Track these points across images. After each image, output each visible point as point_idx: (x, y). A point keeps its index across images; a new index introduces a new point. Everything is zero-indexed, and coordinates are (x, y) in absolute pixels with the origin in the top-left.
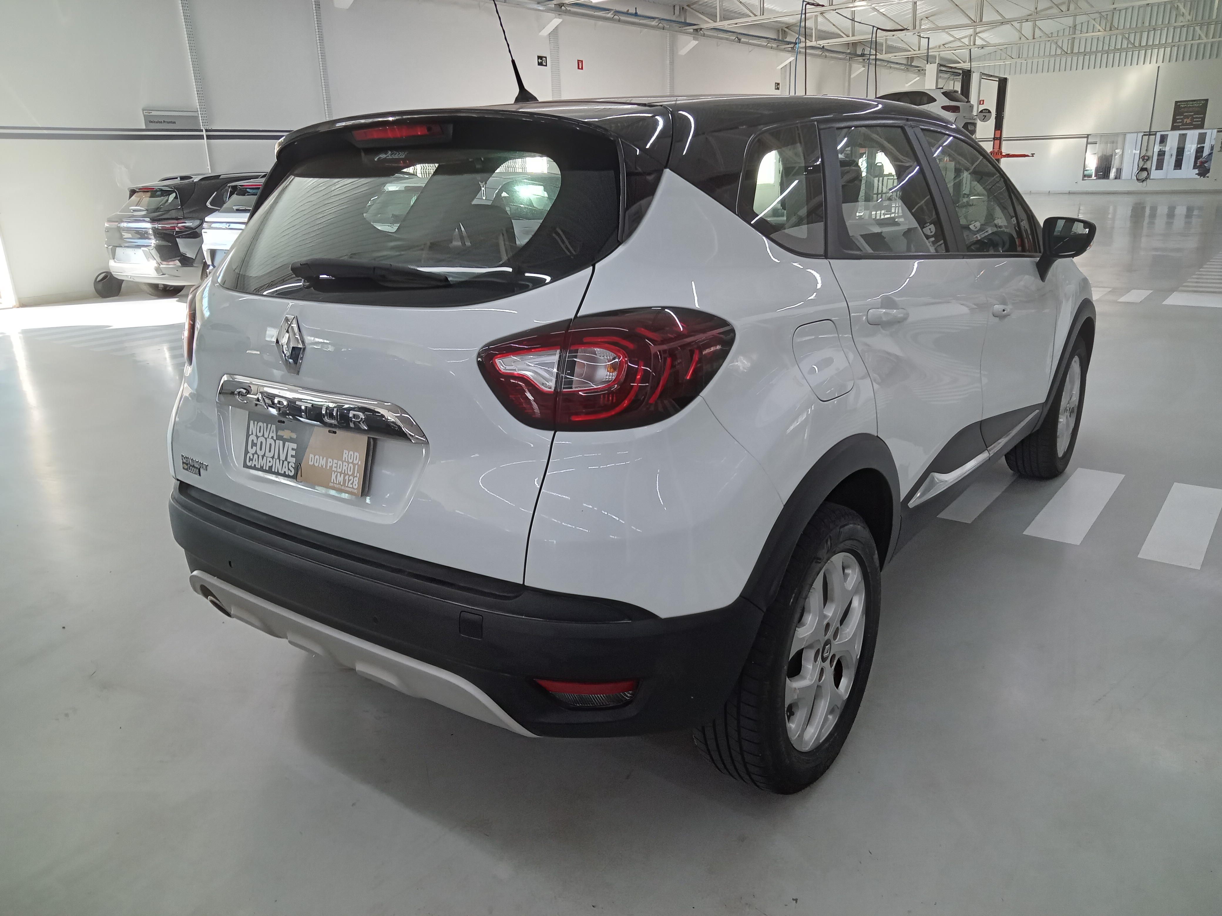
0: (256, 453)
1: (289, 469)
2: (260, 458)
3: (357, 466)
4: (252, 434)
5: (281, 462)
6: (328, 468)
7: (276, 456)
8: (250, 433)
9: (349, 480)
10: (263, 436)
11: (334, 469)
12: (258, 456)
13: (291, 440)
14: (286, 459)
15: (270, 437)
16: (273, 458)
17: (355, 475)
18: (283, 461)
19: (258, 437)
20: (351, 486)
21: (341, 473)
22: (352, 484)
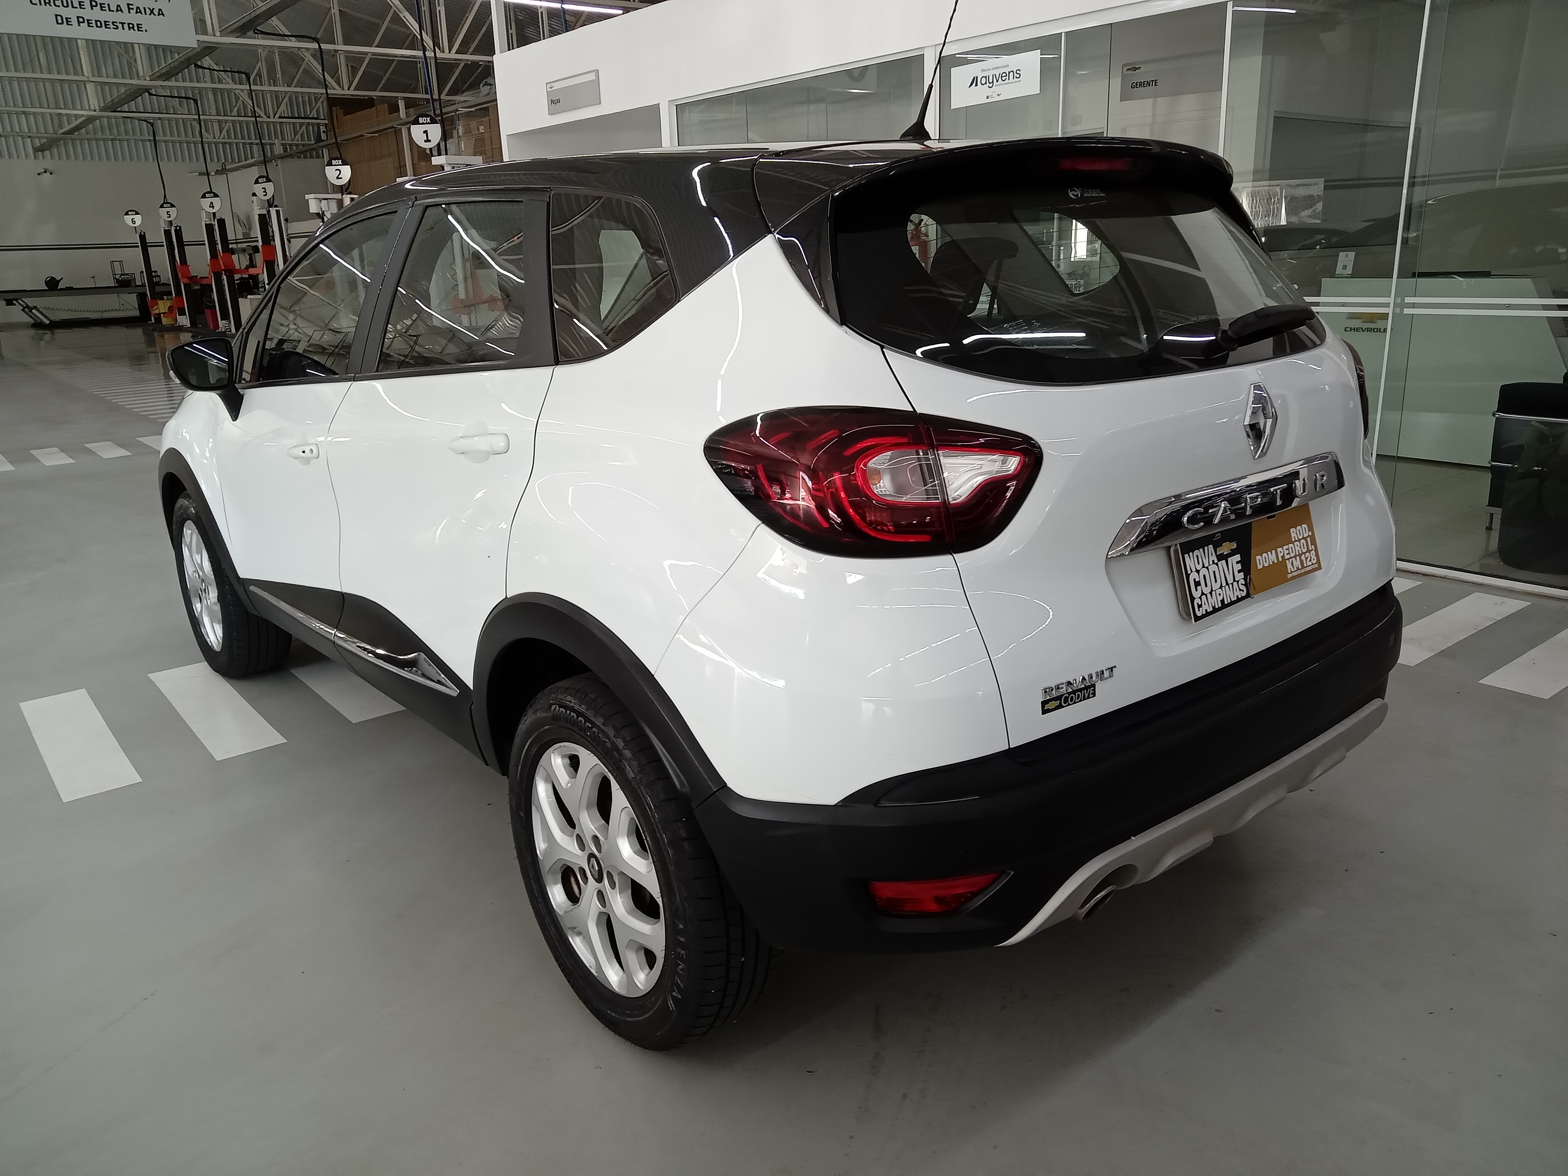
0: (1203, 594)
1: (1240, 590)
2: (1209, 595)
3: (1308, 539)
4: (1192, 572)
5: (1230, 586)
6: (1280, 560)
7: (1224, 584)
8: (1189, 572)
9: (1306, 559)
10: (1203, 567)
11: (1287, 557)
12: (1206, 595)
13: (1233, 553)
14: (1234, 580)
15: (1211, 563)
16: (1221, 587)
17: (1310, 549)
18: (1232, 584)
19: (1198, 571)
20: (1310, 563)
21: (1295, 557)
22: (1310, 561)
